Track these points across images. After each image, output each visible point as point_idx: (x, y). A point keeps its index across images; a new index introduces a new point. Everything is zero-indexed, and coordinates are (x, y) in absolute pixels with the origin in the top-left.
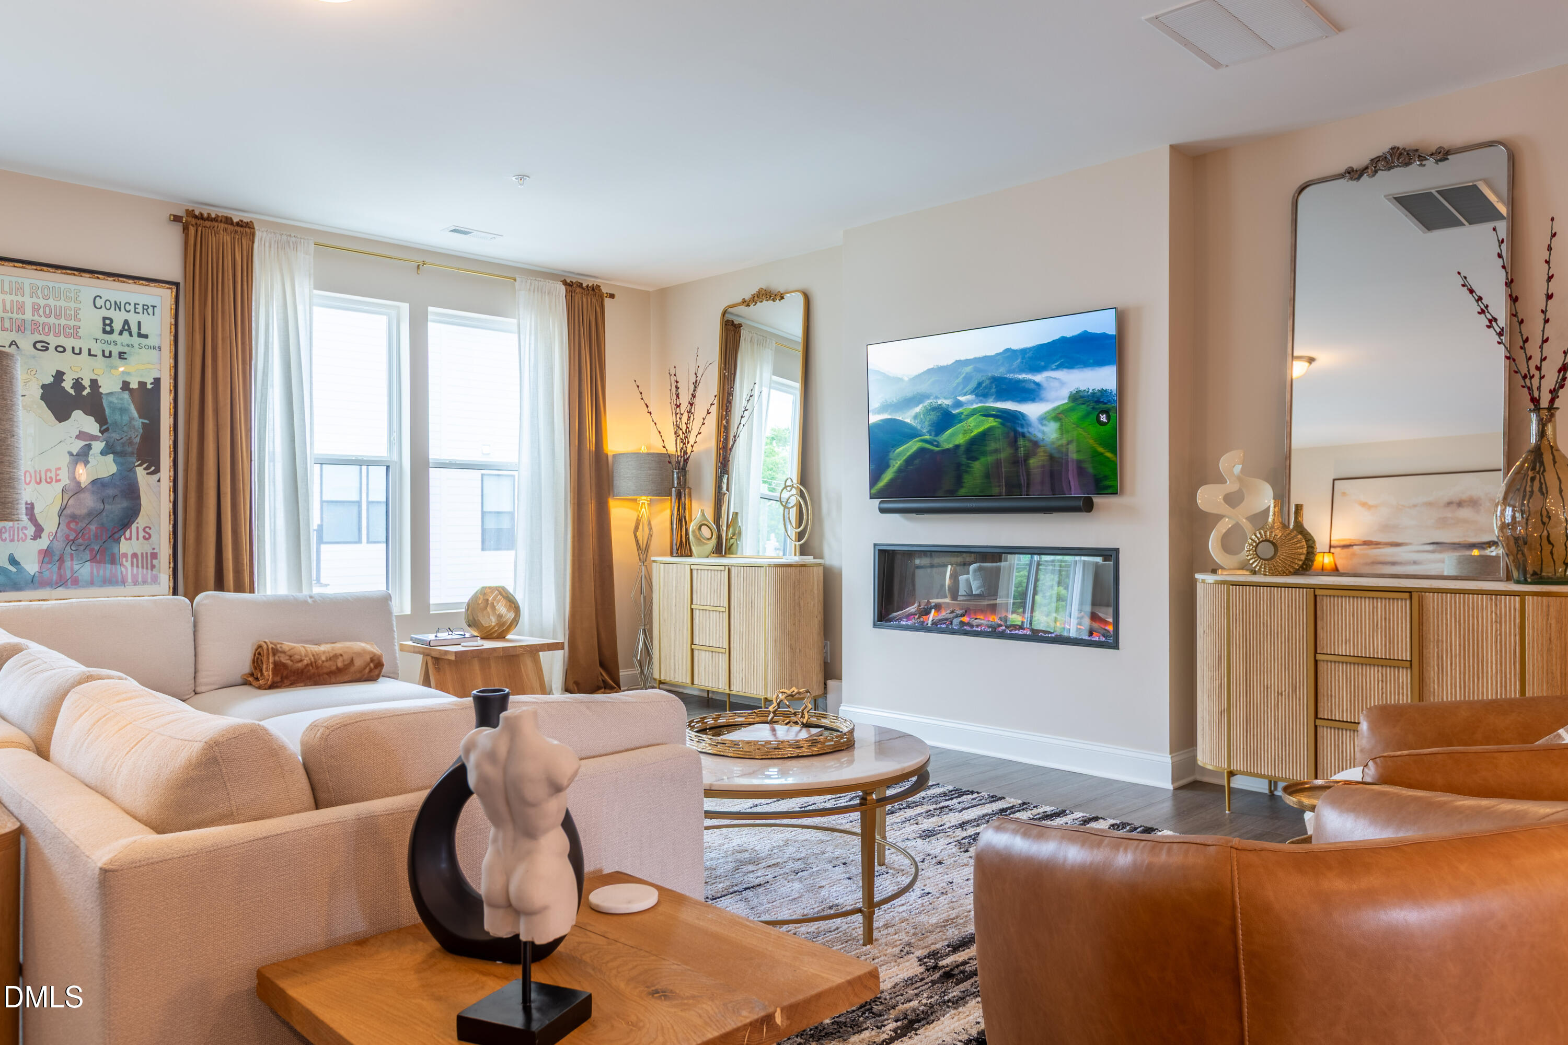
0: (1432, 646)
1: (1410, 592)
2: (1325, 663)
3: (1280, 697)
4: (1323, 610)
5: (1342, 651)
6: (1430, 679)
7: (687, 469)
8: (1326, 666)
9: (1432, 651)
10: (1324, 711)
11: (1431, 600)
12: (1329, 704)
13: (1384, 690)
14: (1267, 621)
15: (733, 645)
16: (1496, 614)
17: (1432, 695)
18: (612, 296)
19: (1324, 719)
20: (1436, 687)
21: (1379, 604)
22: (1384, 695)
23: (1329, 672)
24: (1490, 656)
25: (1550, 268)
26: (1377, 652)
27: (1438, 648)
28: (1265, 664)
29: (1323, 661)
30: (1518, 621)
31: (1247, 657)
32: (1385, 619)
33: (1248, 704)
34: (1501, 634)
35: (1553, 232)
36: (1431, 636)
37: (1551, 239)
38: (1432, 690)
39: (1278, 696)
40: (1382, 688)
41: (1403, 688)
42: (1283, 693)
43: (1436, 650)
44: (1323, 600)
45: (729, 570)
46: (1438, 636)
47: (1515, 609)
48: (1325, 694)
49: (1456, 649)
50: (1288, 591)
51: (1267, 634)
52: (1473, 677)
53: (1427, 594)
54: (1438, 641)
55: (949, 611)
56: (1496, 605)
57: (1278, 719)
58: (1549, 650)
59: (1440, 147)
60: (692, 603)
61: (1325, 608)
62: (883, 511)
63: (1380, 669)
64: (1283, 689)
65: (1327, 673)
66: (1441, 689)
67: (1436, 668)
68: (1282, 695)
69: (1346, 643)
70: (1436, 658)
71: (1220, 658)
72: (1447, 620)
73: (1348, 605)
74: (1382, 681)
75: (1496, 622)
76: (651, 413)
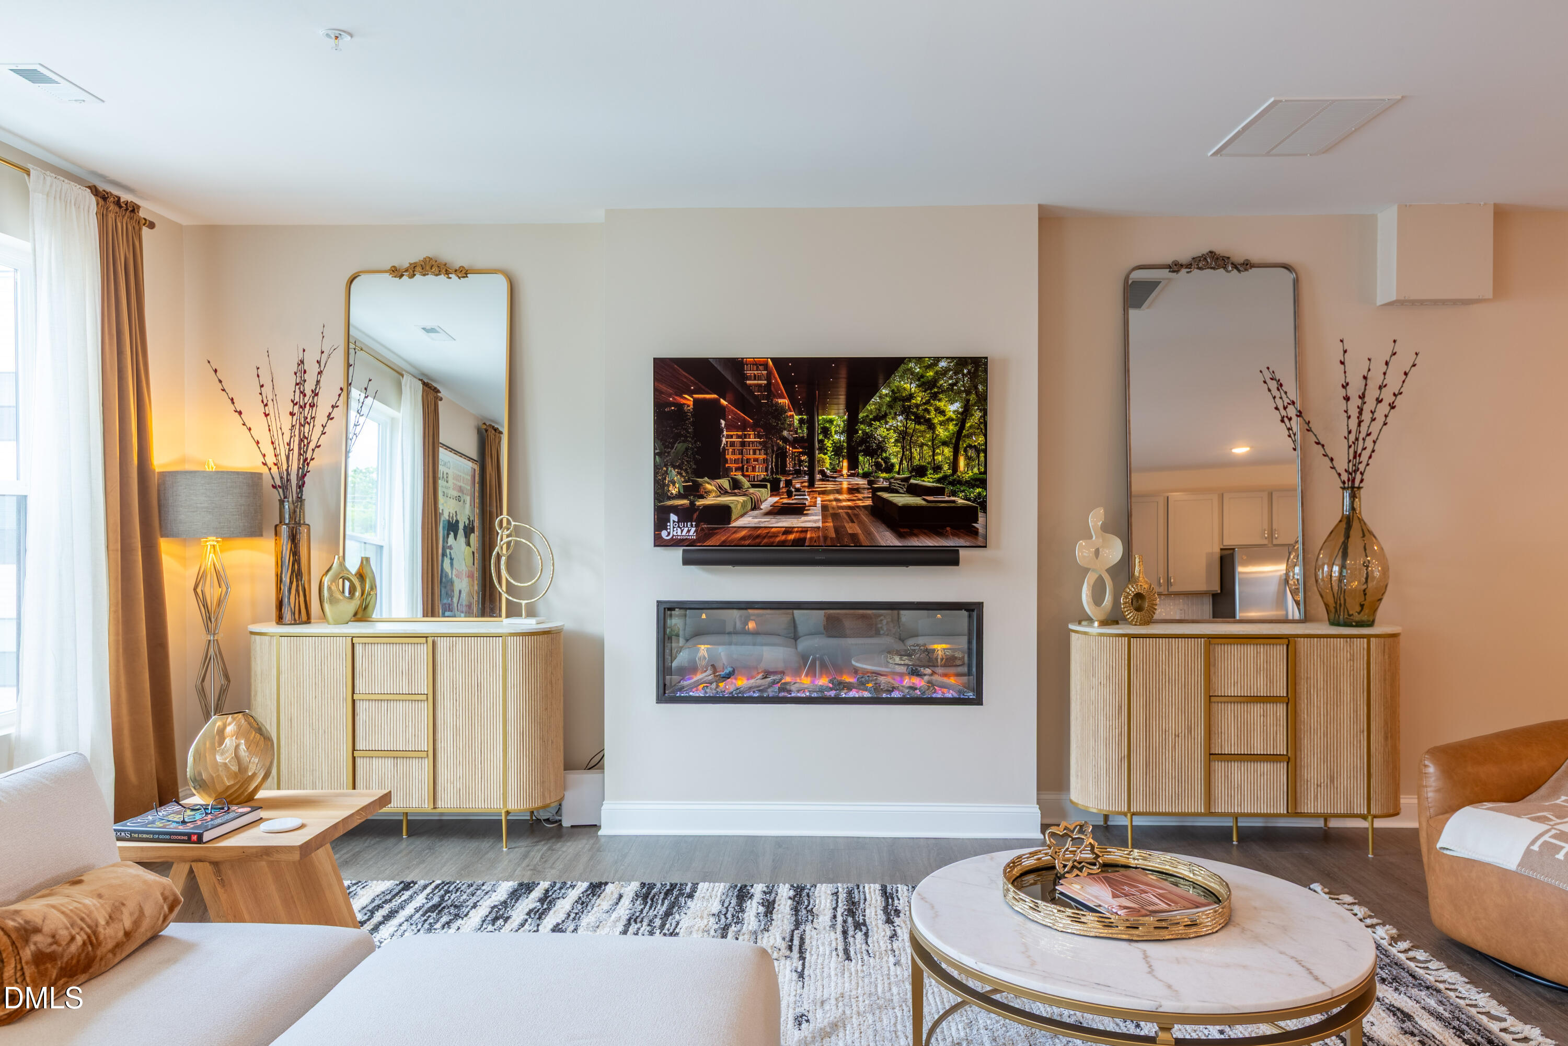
0: (1302, 683)
1: (1287, 638)
2: (1216, 704)
3: (1177, 738)
4: (1215, 657)
5: (1231, 693)
6: (1301, 710)
7: (303, 498)
8: (1217, 706)
9: (1302, 687)
10: (1215, 747)
11: (1302, 644)
12: (1220, 740)
13: (1265, 723)
14: (1165, 670)
15: (439, 745)
16: (1350, 653)
17: (1302, 724)
18: (152, 225)
19: (1215, 754)
20: (1306, 716)
21: (1262, 649)
22: (1265, 728)
23: (1220, 711)
24: (1346, 687)
25: (1385, 379)
26: (1260, 692)
27: (1307, 683)
28: (1164, 710)
29: (1215, 702)
30: (1365, 658)
31: (1147, 705)
32: (1267, 662)
33: (1148, 748)
34: (1353, 670)
35: (1394, 351)
36: (1302, 674)
37: (1391, 356)
38: (1303, 719)
39: (1175, 738)
40: (1264, 722)
41: (1280, 720)
42: (1180, 735)
43: (1306, 686)
44: (1215, 648)
45: (434, 642)
46: (1307, 674)
47: (1364, 649)
48: (1216, 732)
49: (1321, 684)
50: (1185, 641)
51: (1165, 682)
52: (1334, 706)
53: (1299, 639)
54: (1307, 678)
55: (760, 676)
56: (1350, 646)
57: (1175, 759)
58: (1385, 680)
59: (1247, 260)
60: (353, 693)
61: (1217, 655)
62: (686, 562)
63: (1262, 705)
64: (1180, 731)
65: (1218, 713)
66: (1309, 718)
67: (1306, 701)
68: (1178, 737)
69: (1234, 685)
70: (1305, 693)
71: (1120, 707)
72: (1314, 660)
73: (1236, 651)
74: (1264, 716)
75: (1350, 660)
76: (240, 413)
